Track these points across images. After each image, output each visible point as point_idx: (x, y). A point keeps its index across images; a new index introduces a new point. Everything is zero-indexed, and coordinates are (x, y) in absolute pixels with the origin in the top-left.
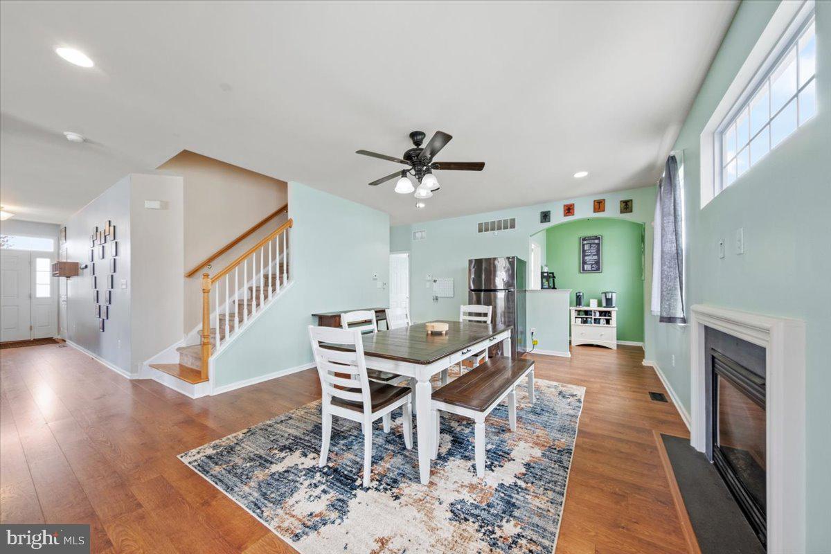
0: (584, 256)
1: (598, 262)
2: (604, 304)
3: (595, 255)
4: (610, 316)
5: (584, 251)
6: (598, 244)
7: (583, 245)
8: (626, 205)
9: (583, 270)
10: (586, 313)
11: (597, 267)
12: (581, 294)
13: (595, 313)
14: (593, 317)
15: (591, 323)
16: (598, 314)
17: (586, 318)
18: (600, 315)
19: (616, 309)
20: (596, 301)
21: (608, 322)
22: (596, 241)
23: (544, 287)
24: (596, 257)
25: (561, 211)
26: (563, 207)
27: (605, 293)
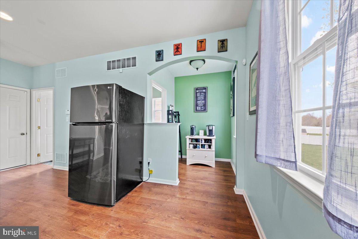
0: (197, 100)
1: (205, 105)
2: (208, 134)
3: (203, 100)
4: (211, 143)
5: (197, 97)
6: (205, 93)
7: (196, 93)
8: (223, 44)
9: (196, 110)
10: (197, 140)
11: (204, 109)
12: (194, 127)
13: (201, 140)
14: (201, 144)
15: (199, 148)
16: (203, 141)
17: (196, 144)
18: (205, 142)
19: (215, 137)
20: (203, 131)
21: (210, 147)
22: (204, 91)
23: (170, 121)
24: (203, 102)
25: (172, 50)
26: (173, 47)
27: (208, 126)
